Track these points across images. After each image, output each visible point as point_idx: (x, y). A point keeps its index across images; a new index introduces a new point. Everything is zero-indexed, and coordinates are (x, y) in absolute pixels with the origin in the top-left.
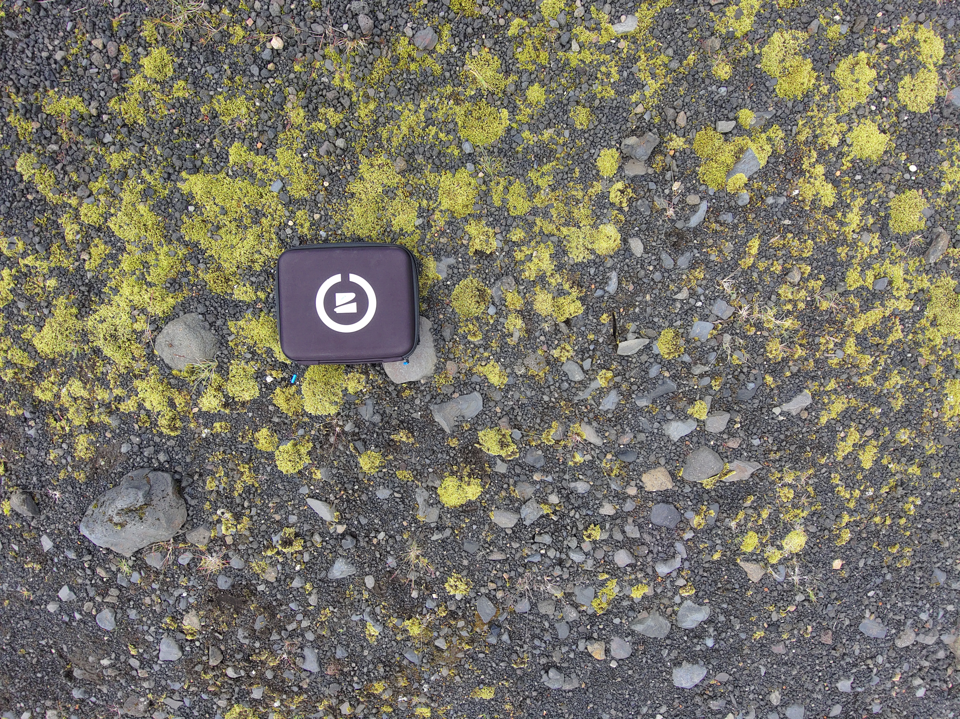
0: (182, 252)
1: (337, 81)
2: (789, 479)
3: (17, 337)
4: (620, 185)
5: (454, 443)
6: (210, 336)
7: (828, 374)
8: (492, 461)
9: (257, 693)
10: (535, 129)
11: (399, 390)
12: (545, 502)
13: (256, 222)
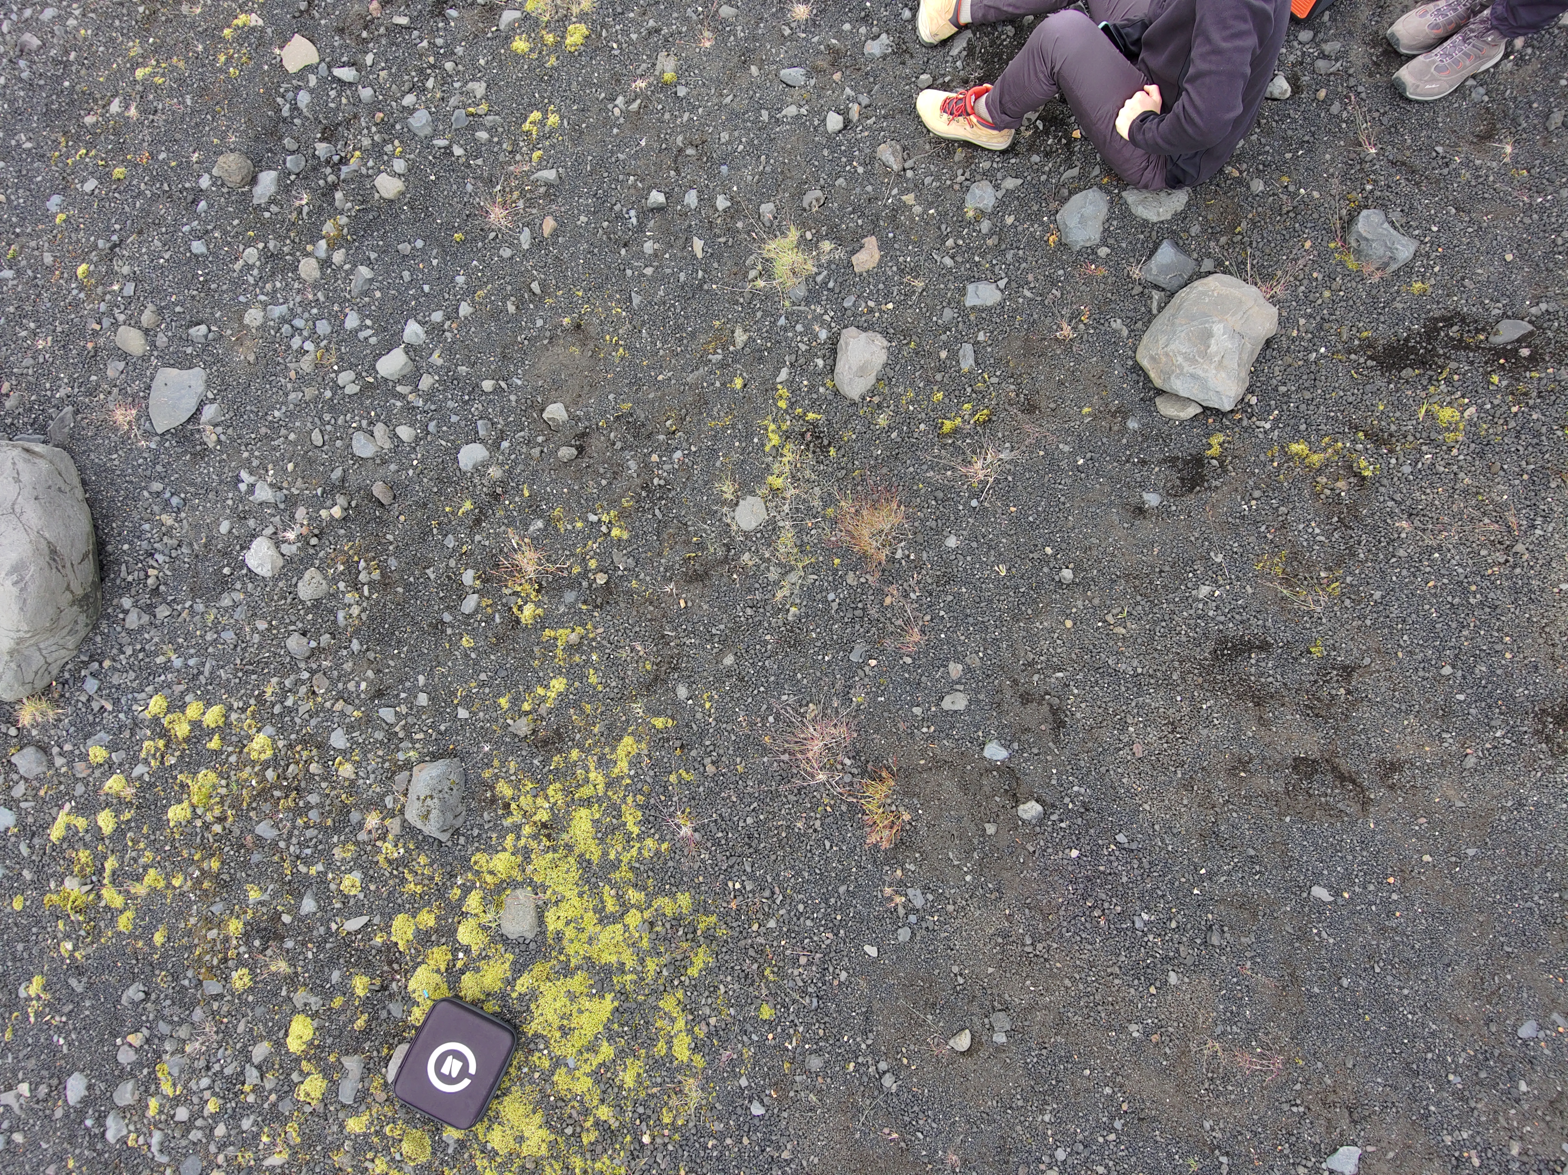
0: (573, 962)
3: (598, 801)
5: (332, 1056)
6: (512, 937)
9: (270, 775)
11: (392, 1045)
12: (253, 1090)
13: (559, 1028)
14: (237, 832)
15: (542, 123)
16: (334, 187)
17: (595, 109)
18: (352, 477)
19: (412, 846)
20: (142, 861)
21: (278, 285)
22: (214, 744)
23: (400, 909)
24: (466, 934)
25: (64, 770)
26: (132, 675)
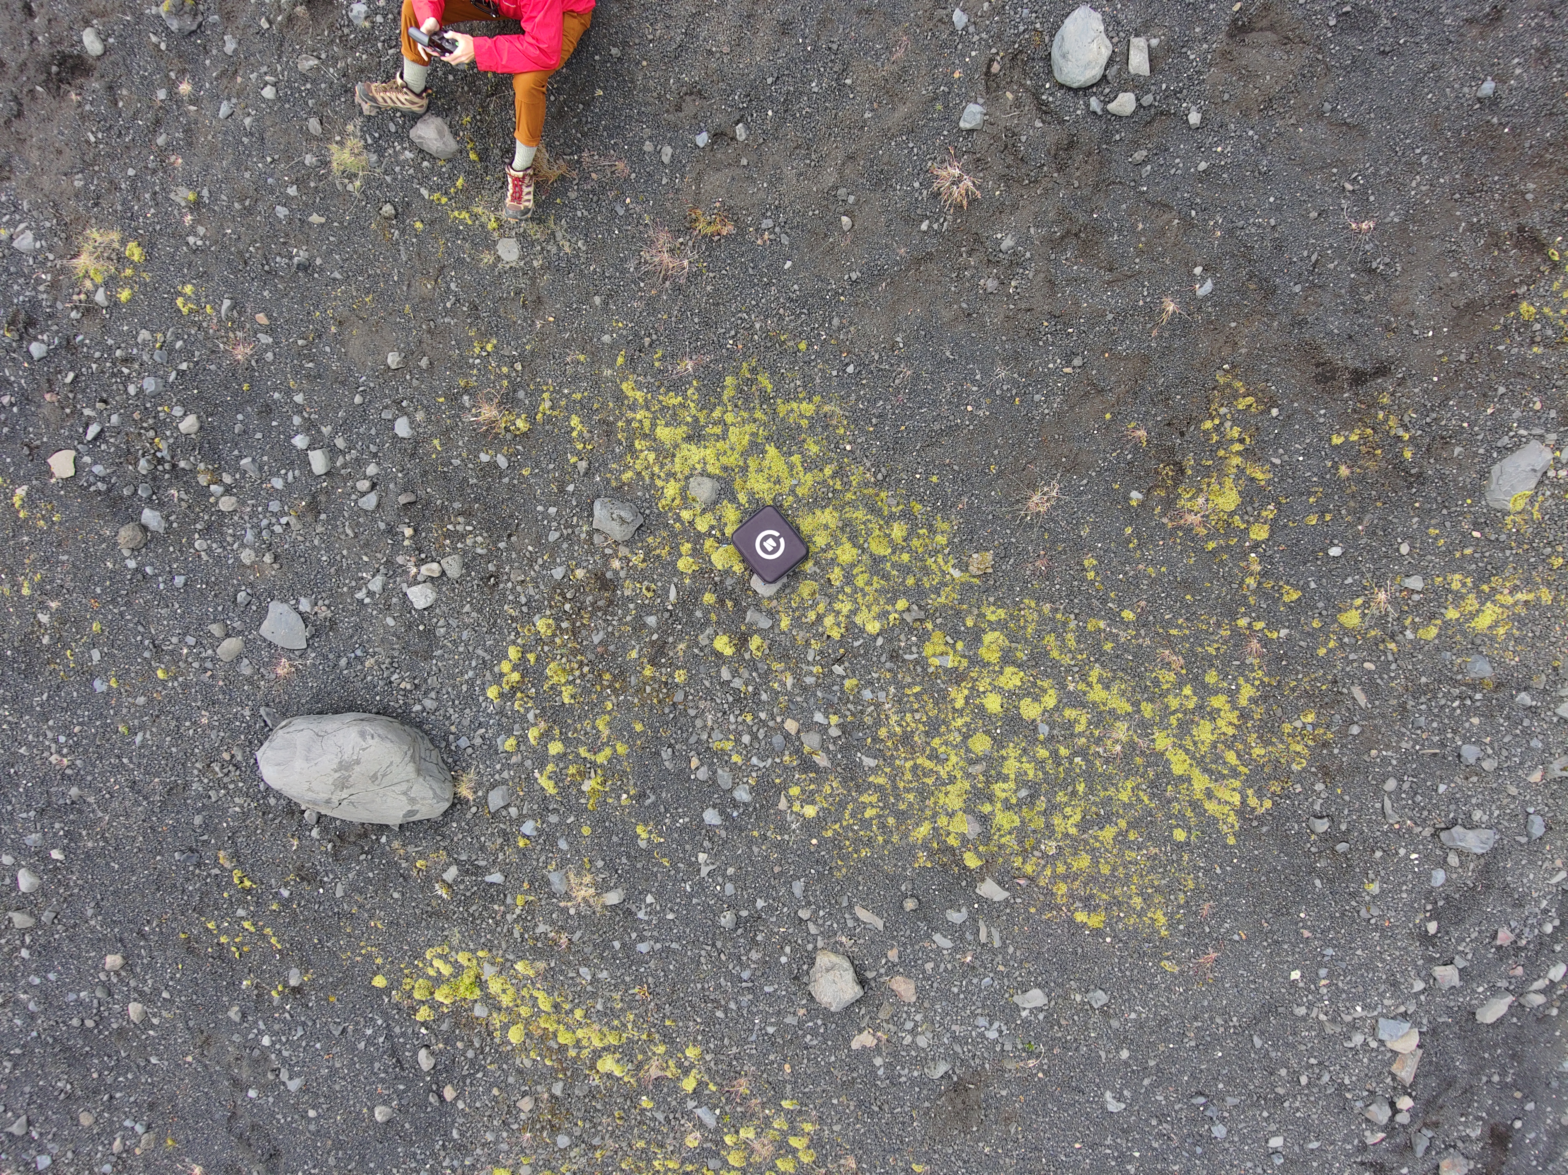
0: (741, 463)
1: (852, 478)
2: (834, 784)
3: (655, 418)
4: (897, 616)
5: (743, 628)
6: (714, 497)
7: (891, 765)
8: (747, 650)
9: (565, 625)
10: (893, 566)
11: (749, 588)
12: (747, 686)
13: (775, 484)
14: (591, 657)
15: (187, 299)
16: (174, 466)
17: (192, 257)
18: (389, 518)
19: (640, 545)
20: (588, 729)
21: (230, 531)
22: (531, 657)
23: (674, 564)
24: (702, 526)
25: (512, 773)
26: (468, 711)
